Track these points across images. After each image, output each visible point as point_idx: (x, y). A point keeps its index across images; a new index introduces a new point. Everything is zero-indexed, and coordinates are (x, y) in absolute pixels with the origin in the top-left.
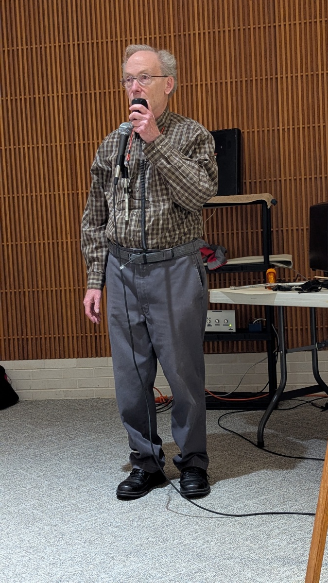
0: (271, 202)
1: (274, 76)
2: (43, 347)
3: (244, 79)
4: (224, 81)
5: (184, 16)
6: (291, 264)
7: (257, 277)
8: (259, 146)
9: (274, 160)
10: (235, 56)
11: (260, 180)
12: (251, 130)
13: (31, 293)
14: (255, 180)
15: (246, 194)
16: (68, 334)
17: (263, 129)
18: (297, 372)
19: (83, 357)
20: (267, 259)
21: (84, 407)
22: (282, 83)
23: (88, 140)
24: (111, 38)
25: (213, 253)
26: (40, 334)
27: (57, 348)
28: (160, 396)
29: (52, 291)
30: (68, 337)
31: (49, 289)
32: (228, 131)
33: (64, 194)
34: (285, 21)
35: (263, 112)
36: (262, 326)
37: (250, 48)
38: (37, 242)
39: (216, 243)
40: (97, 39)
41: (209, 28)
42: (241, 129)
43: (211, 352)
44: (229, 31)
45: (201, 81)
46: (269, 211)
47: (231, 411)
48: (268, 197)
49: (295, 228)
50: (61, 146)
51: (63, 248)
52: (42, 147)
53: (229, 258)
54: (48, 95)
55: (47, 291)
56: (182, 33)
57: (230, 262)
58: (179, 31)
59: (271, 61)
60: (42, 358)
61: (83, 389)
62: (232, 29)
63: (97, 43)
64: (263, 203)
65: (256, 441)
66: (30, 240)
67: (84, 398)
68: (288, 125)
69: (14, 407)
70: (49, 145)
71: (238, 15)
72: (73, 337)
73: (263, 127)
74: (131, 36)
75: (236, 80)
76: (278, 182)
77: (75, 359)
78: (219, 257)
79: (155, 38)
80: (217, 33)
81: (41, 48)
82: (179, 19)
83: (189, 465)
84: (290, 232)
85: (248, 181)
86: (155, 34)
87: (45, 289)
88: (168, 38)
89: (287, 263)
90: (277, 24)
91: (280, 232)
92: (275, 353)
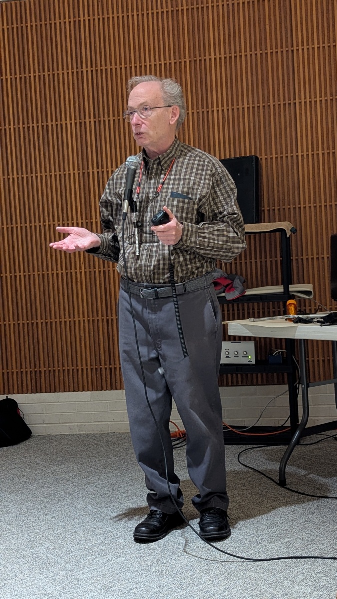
0: (290, 230)
1: (292, 102)
2: (57, 380)
3: (261, 105)
4: (240, 107)
5: (199, 41)
6: (311, 294)
7: (276, 308)
8: (277, 172)
9: (293, 186)
10: (252, 81)
11: (278, 207)
12: (269, 157)
13: (45, 325)
14: (273, 208)
15: (264, 222)
16: (82, 366)
17: (281, 155)
18: (319, 405)
19: (97, 390)
20: (286, 288)
21: (99, 443)
22: (300, 109)
23: (102, 168)
24: (126, 64)
25: (232, 282)
26: (54, 367)
27: (71, 381)
28: (177, 430)
29: (65, 322)
30: (82, 369)
31: (63, 320)
32: (246, 158)
33: (77, 223)
34: (302, 45)
35: (281, 138)
36: (283, 357)
37: (267, 73)
38: (50, 272)
39: (234, 272)
40: (111, 65)
41: (225, 53)
42: (258, 156)
43: (230, 384)
44: (246, 56)
45: (217, 106)
46: (288, 240)
47: (251, 446)
48: (287, 225)
49: (315, 256)
50: (74, 174)
51: (77, 278)
52: (56, 175)
53: (248, 288)
54: (61, 123)
55: (61, 322)
56: (198, 59)
57: (249, 292)
58: (195, 57)
59: (289, 86)
60: (55, 392)
61: (98, 423)
62: (248, 54)
63: (111, 69)
64: (282, 231)
65: (277, 478)
66: (43, 271)
67: (99, 433)
68: (307, 151)
69: (27, 442)
70: (62, 173)
71: (255, 39)
72: (87, 369)
73: (281, 153)
74: (145, 62)
75: (253, 105)
76: (297, 209)
77: (89, 393)
78: (237, 287)
79: (170, 64)
80: (233, 57)
81: (54, 75)
82: (194, 44)
83: (209, 506)
84: (310, 260)
85: (266, 208)
86: (170, 59)
87: (58, 320)
88: (183, 64)
89: (308, 293)
90: (295, 48)
91: (300, 261)
92: (296, 385)
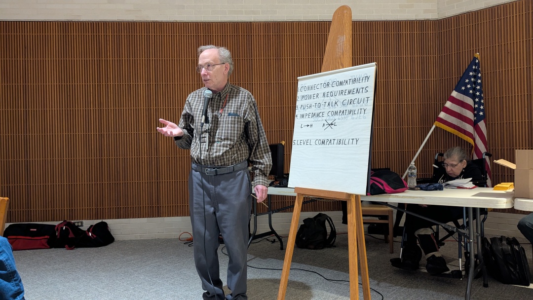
1: (251, 82)
2: (129, 212)
13: (124, 184)
19: (151, 217)
21: (151, 244)
22: (255, 86)
23: (158, 106)
26: (128, 205)
27: (137, 212)
29: (135, 182)
30: (143, 206)
33: (144, 133)
34: (257, 57)
40: (165, 57)
50: (143, 109)
51: (142, 161)
52: (134, 109)
54: (138, 83)
60: (128, 218)
61: (150, 234)
66: (124, 156)
67: (151, 239)
69: (112, 244)
70: (137, 108)
72: (146, 206)
77: (146, 219)
90: (253, 58)
